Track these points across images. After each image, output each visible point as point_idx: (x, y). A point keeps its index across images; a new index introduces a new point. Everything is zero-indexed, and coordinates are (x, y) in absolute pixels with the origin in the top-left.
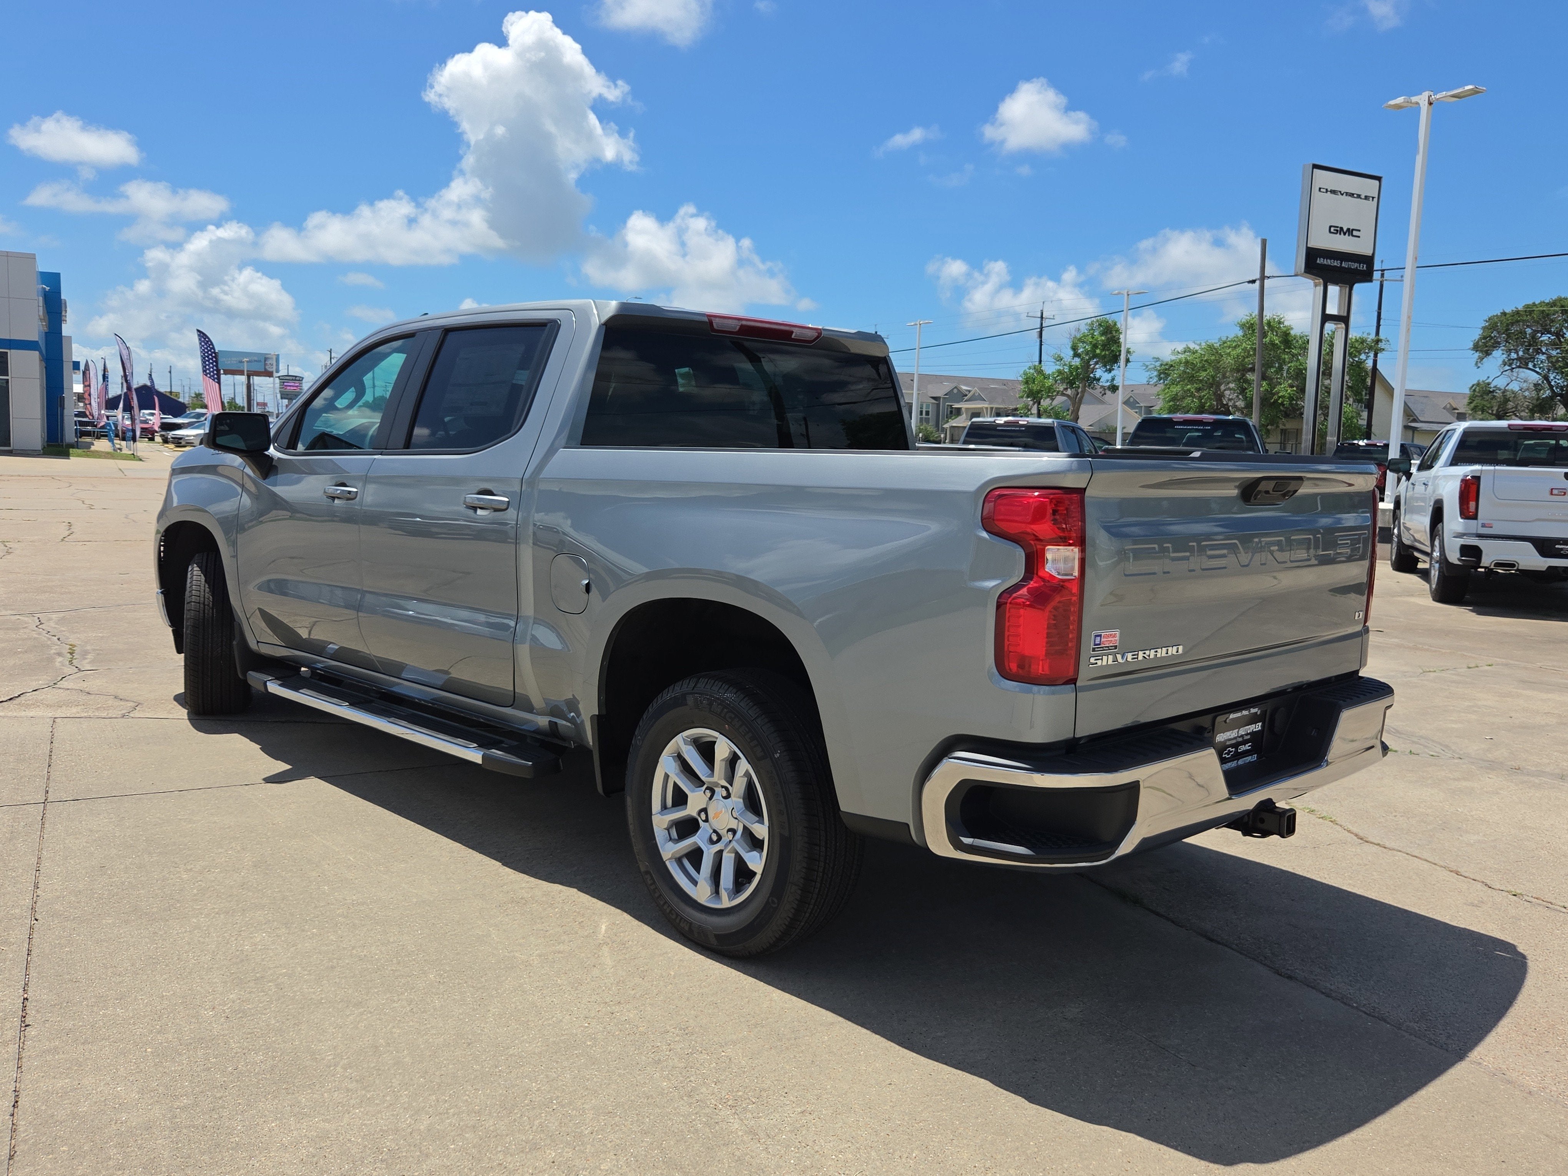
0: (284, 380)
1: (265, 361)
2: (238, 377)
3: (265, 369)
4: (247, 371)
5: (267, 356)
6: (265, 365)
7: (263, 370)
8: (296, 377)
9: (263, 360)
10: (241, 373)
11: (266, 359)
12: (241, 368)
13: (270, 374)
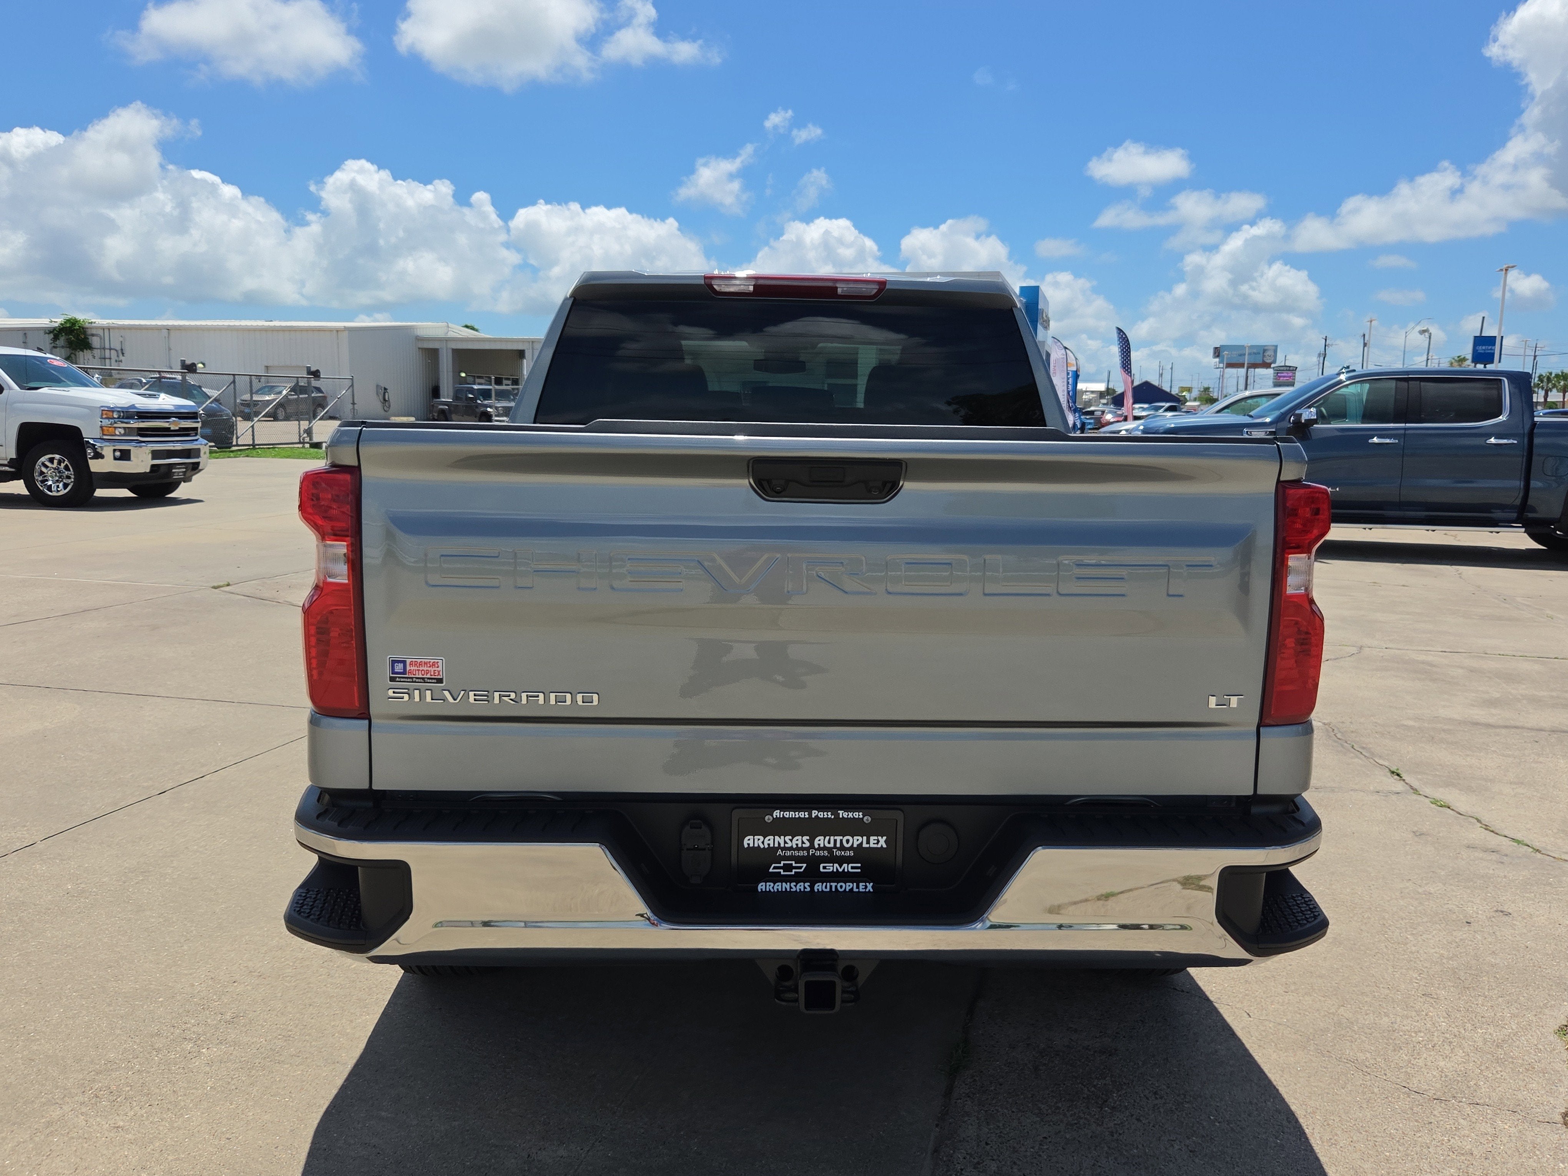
0: (1279, 371)
1: (1264, 353)
2: (1240, 370)
3: (1263, 360)
4: (1248, 364)
5: (1265, 348)
6: (1264, 356)
7: (1261, 362)
8: (1290, 367)
9: (1262, 352)
10: (1241, 365)
11: (1265, 351)
12: (1241, 361)
13: (1267, 365)
